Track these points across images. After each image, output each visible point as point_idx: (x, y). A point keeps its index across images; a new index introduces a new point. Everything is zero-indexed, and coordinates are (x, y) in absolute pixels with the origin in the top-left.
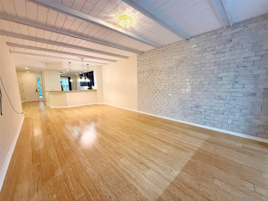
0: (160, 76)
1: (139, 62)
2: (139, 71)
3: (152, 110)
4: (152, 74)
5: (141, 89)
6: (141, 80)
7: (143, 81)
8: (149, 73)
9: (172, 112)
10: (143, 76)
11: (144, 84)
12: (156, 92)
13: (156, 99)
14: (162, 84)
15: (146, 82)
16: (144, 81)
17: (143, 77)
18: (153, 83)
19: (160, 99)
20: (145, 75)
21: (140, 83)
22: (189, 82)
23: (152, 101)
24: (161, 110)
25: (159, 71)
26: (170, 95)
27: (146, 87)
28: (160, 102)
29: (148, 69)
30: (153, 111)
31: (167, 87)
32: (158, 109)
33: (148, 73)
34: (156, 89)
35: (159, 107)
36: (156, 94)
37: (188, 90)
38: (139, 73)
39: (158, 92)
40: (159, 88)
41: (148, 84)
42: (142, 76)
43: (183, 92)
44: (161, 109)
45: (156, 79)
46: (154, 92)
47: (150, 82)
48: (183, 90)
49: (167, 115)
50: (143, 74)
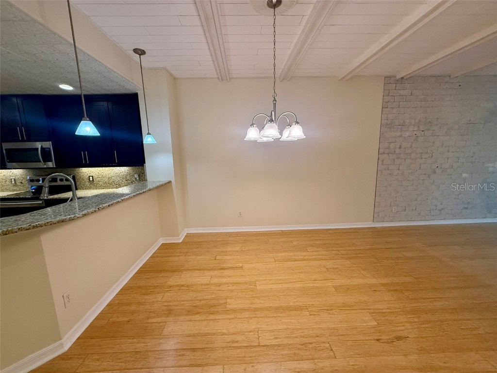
0: (446, 138)
1: (387, 99)
2: (389, 122)
3: (420, 214)
4: (428, 133)
5: (391, 167)
6: (392, 146)
7: (400, 148)
8: (418, 130)
9: (466, 208)
10: (401, 137)
11: (402, 156)
12: (435, 172)
13: (433, 188)
14: (450, 154)
15: (409, 151)
16: (403, 146)
17: (401, 139)
18: (427, 153)
20: (408, 134)
21: (388, 154)
23: (422, 194)
24: (442, 209)
25: (445, 127)
26: (464, 175)
27: (408, 161)
29: (417, 121)
30: (423, 214)
31: (462, 160)
32: (435, 208)
33: (416, 129)
34: (434, 166)
35: (439, 204)
36: (433, 176)
38: (387, 126)
39: (437, 171)
40: (441, 164)
41: (413, 156)
42: (398, 134)
43: (491, 169)
44: (442, 207)
45: (437, 144)
46: (429, 172)
47: (420, 151)
48: (490, 165)
49: (455, 217)
50: (401, 131)
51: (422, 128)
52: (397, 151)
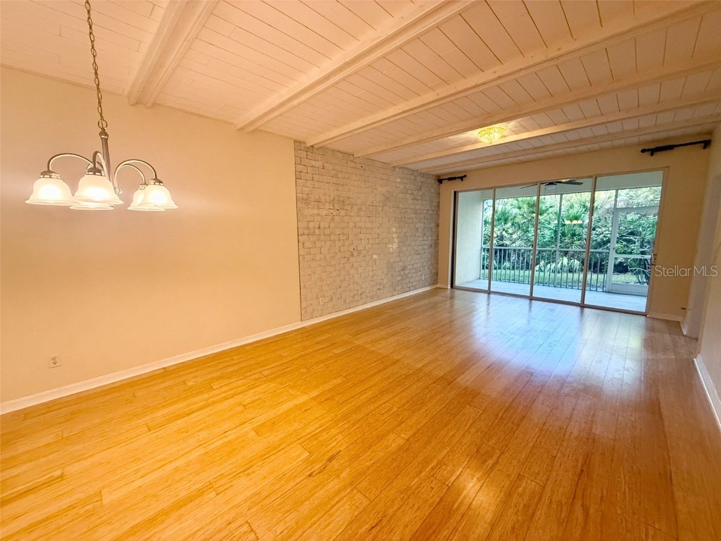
0: (357, 219)
1: (300, 168)
2: (305, 196)
3: (345, 302)
4: (343, 213)
5: (313, 251)
6: (311, 225)
7: (319, 228)
8: (334, 209)
9: (379, 289)
10: (319, 215)
11: (322, 238)
12: (352, 255)
13: (353, 271)
14: (362, 236)
15: (327, 232)
16: (322, 227)
17: (319, 218)
18: (344, 234)
19: (360, 270)
20: (324, 212)
21: (308, 235)
22: (396, 233)
23: (345, 279)
24: (363, 293)
25: (356, 208)
26: (375, 256)
27: (329, 243)
28: (359, 276)
29: (331, 198)
30: (347, 302)
31: (371, 242)
32: (356, 293)
33: (331, 207)
34: (351, 249)
35: (359, 288)
36: (352, 259)
37: (395, 246)
38: (302, 201)
39: (355, 254)
40: (357, 246)
41: (332, 237)
42: (316, 212)
44: (362, 291)
45: (351, 225)
46: (347, 255)
47: (337, 232)
48: (390, 246)
49: (372, 299)
50: (318, 208)
51: (336, 207)
52: (317, 232)
